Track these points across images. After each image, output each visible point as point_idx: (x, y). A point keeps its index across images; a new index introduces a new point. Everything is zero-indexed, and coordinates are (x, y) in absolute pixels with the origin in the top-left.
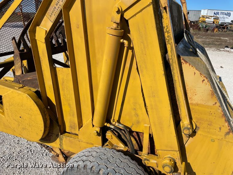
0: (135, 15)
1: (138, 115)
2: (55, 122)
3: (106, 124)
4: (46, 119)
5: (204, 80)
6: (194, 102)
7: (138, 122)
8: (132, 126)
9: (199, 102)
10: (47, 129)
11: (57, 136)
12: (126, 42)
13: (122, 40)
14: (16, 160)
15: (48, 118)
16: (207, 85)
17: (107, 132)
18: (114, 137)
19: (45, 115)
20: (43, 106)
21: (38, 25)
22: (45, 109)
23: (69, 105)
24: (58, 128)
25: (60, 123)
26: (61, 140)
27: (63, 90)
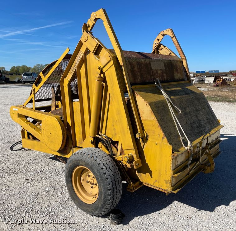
0: (107, 70)
1: (115, 129)
2: (70, 139)
3: (96, 135)
4: (64, 133)
5: (147, 104)
6: (144, 119)
7: (116, 134)
8: (112, 137)
9: (146, 118)
10: (65, 141)
11: (71, 149)
12: (104, 84)
13: (102, 83)
14: (44, 173)
15: (66, 134)
16: (149, 107)
17: (99, 143)
18: (103, 146)
19: (64, 131)
20: (63, 126)
21: (65, 78)
22: (64, 128)
23: (79, 126)
24: (72, 142)
25: (73, 139)
26: (73, 151)
27: (76, 116)
